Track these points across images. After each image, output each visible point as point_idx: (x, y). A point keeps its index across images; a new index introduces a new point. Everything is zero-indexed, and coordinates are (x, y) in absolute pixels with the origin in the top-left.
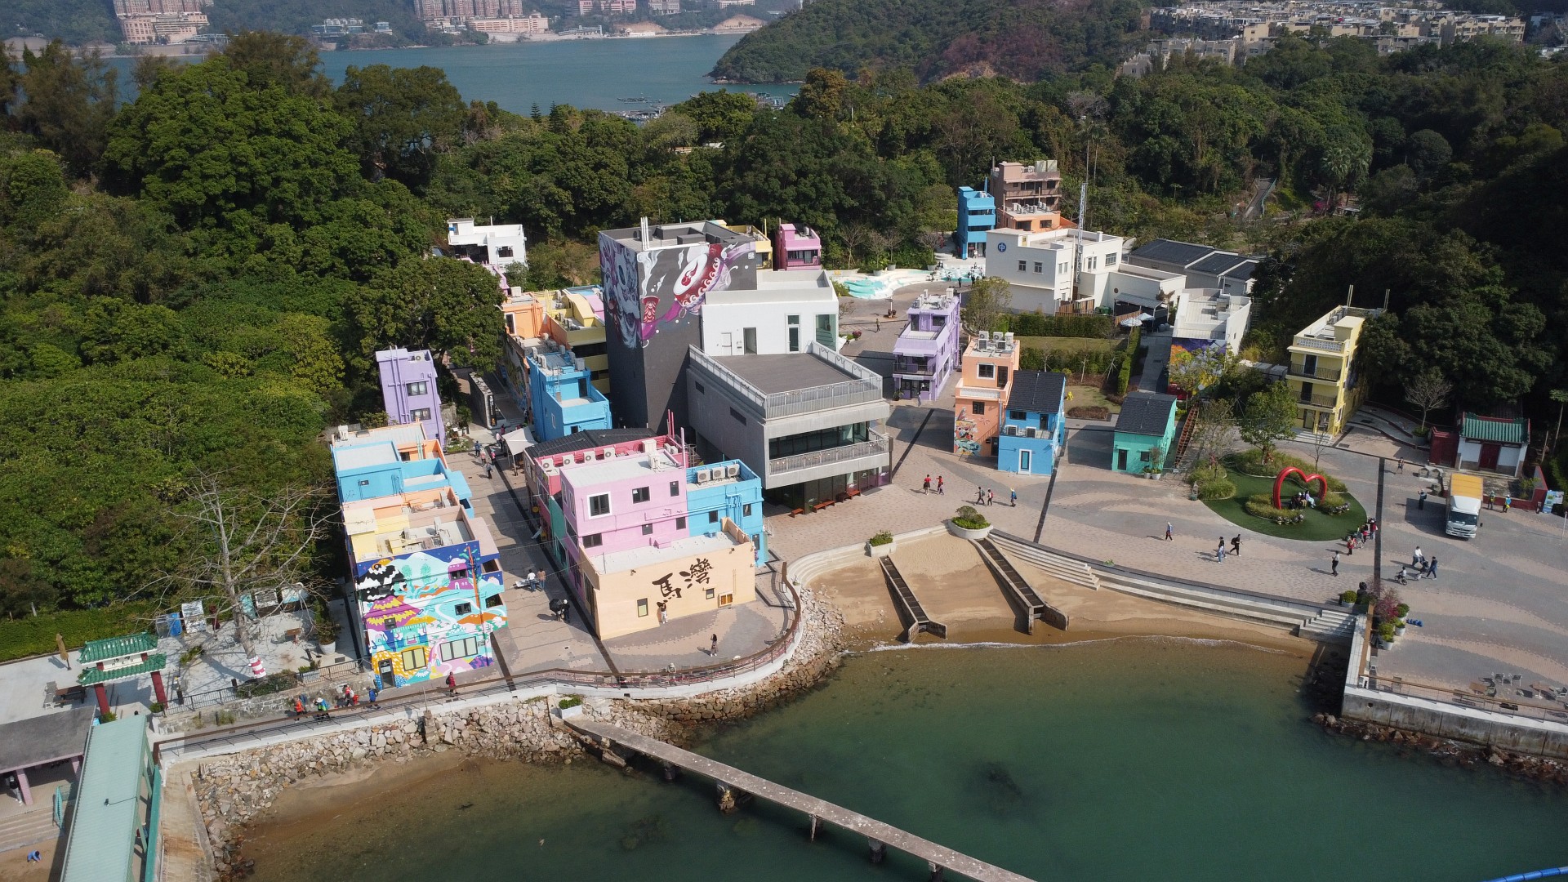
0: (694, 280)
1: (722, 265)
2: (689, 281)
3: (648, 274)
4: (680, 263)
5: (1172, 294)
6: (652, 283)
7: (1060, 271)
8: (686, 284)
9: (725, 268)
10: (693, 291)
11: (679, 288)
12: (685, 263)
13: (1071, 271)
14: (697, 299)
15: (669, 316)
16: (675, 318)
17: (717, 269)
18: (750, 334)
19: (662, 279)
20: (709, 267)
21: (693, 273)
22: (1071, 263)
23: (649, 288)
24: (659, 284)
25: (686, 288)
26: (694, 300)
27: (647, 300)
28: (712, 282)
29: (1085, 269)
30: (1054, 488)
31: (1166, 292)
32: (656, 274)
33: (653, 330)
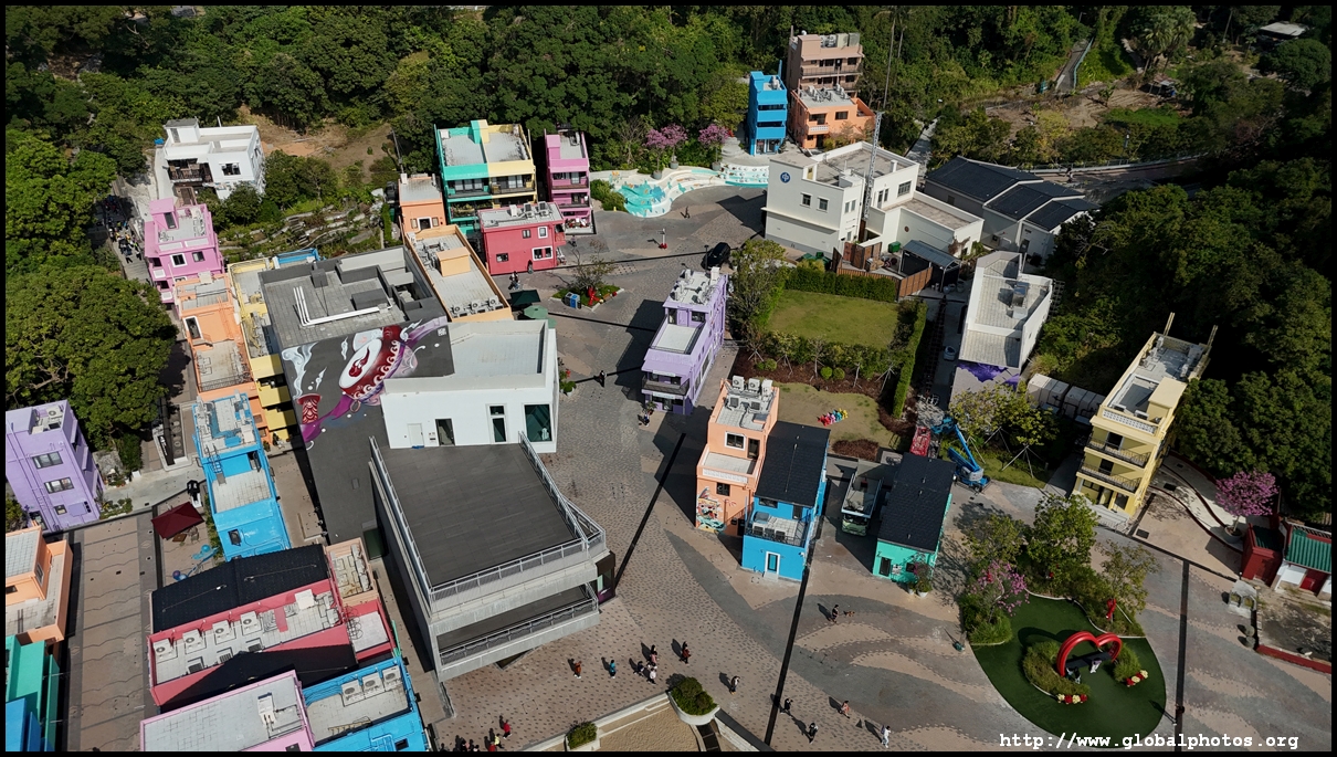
0: (365, 369)
1: (402, 348)
2: (360, 371)
3: (300, 371)
4: (344, 353)
5: (966, 241)
6: (305, 382)
7: (847, 210)
8: (356, 375)
9: (407, 350)
10: (368, 380)
11: (347, 380)
12: (351, 352)
13: (859, 209)
14: (373, 388)
15: (338, 411)
16: (346, 413)
17: (396, 353)
18: (444, 425)
19: (321, 375)
20: (386, 351)
21: (365, 361)
22: (859, 199)
23: (304, 385)
24: (318, 381)
25: (355, 379)
26: (368, 390)
27: (302, 401)
28: (391, 368)
29: (874, 204)
30: (803, 609)
31: (960, 241)
32: (311, 370)
33: (318, 431)
